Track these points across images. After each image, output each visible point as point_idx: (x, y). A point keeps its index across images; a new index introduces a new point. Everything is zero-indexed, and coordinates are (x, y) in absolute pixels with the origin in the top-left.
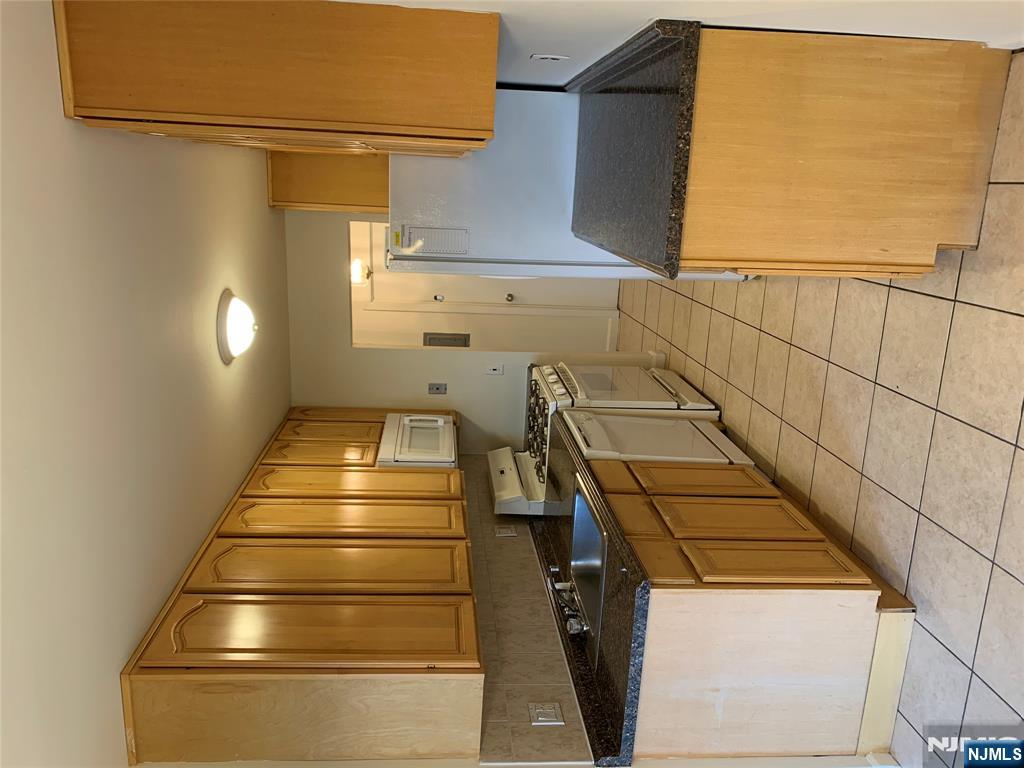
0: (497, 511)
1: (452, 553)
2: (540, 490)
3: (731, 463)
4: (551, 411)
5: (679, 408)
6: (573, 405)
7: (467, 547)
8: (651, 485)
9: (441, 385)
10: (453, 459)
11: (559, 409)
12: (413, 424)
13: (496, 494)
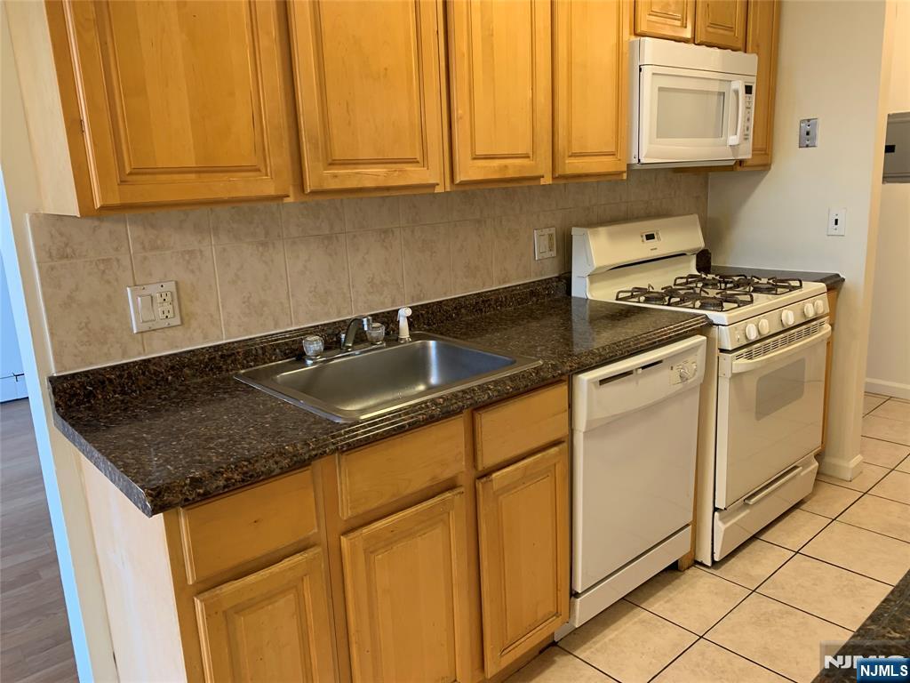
0: (575, 232)
1: (413, 161)
2: (607, 293)
3: (574, 594)
4: (714, 315)
5: (716, 509)
6: (722, 351)
7: (433, 186)
8: (496, 486)
9: (814, 138)
10: (643, 161)
11: (715, 328)
12: (731, 99)
13: (603, 230)
